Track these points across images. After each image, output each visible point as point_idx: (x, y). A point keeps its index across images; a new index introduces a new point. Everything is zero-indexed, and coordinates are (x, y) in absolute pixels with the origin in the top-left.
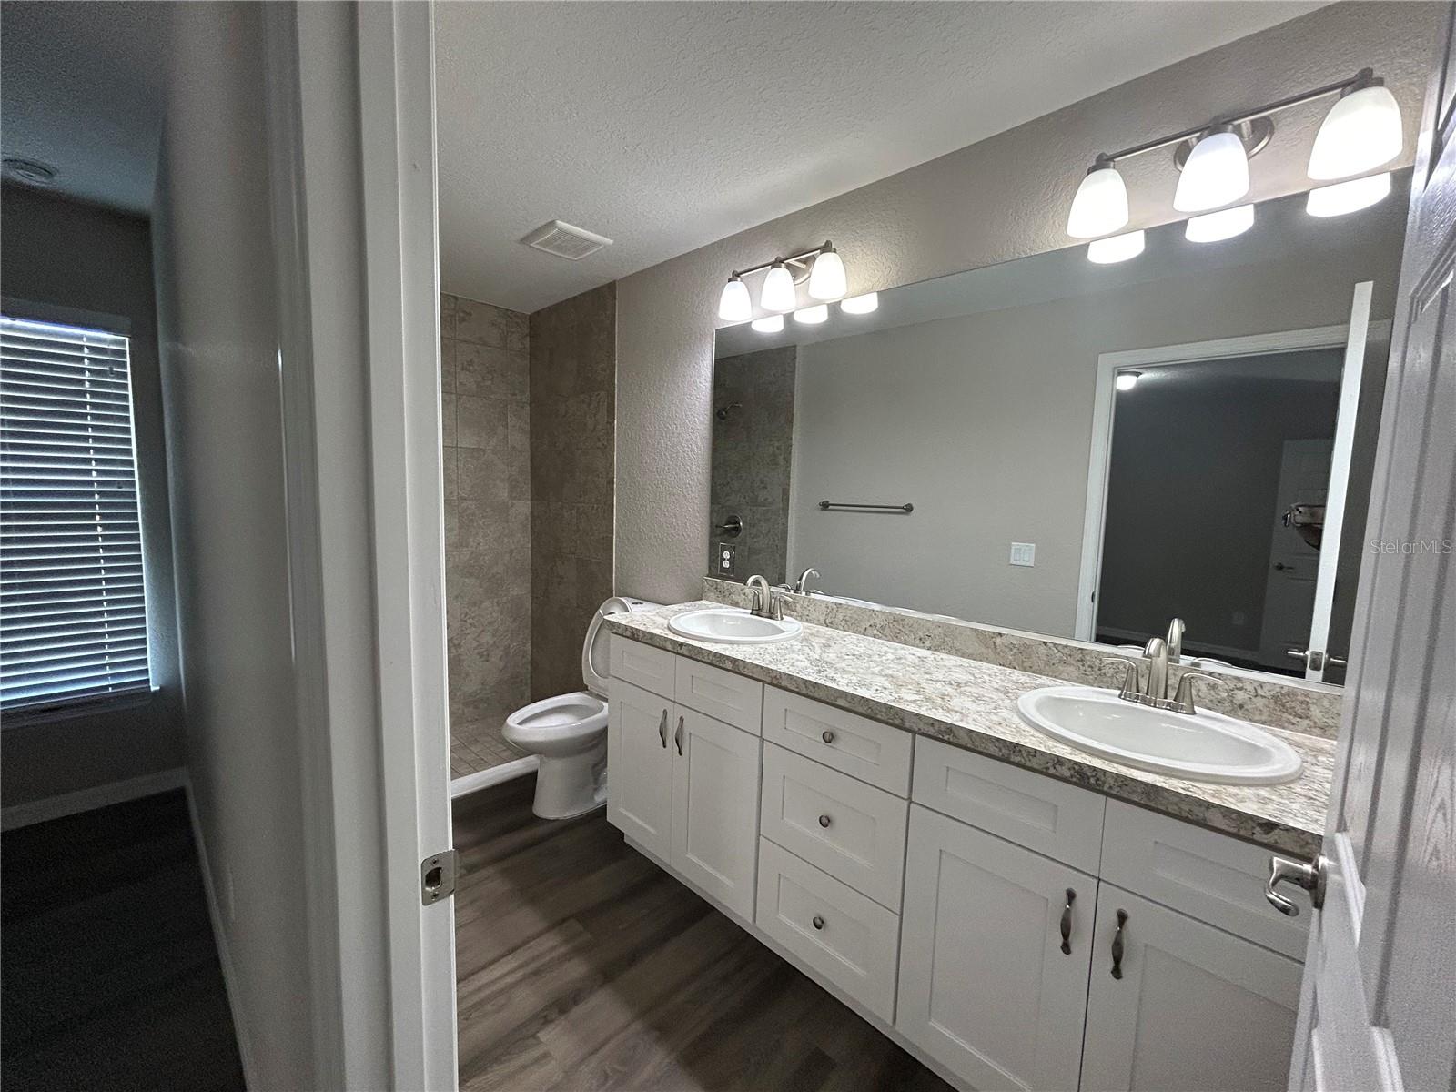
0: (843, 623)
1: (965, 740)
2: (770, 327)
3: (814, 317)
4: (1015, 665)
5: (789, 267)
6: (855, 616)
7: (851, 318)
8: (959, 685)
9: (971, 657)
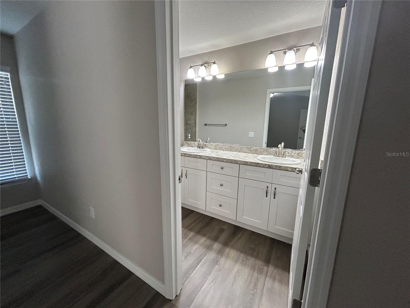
0: (219, 148)
1: (249, 164)
2: (198, 80)
3: (210, 78)
4: (254, 153)
5: (204, 66)
6: (221, 147)
7: (218, 79)
8: (246, 157)
9: (246, 153)
